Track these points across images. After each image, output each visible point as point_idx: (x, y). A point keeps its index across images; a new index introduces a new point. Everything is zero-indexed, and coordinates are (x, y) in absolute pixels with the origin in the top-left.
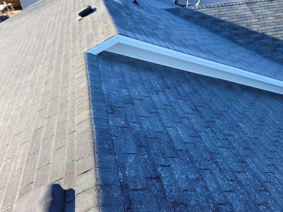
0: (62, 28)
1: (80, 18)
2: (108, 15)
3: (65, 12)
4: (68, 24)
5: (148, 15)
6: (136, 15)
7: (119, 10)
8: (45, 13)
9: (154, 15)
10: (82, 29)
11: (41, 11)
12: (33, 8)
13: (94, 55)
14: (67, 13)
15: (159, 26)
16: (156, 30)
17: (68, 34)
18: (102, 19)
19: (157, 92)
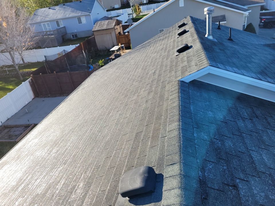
0: (162, 62)
1: (178, 53)
2: (202, 50)
3: (166, 49)
4: (167, 59)
5: (242, 50)
6: (229, 50)
7: (213, 47)
8: (150, 51)
9: (249, 51)
10: (178, 62)
11: (146, 49)
12: (141, 47)
13: (186, 83)
14: (167, 50)
15: (253, 60)
16: (249, 63)
17: (166, 66)
18: (197, 54)
19: (244, 119)
